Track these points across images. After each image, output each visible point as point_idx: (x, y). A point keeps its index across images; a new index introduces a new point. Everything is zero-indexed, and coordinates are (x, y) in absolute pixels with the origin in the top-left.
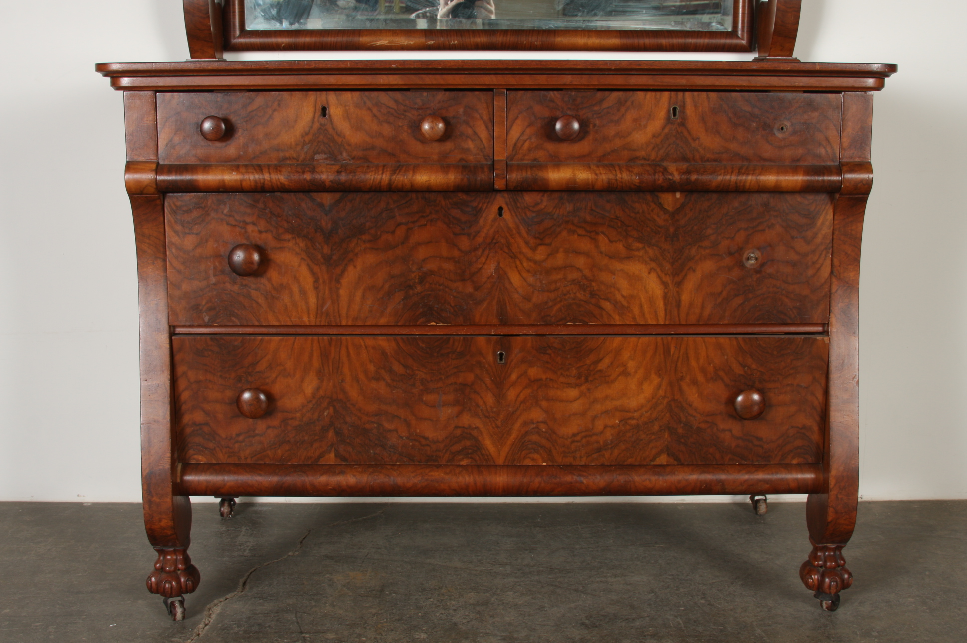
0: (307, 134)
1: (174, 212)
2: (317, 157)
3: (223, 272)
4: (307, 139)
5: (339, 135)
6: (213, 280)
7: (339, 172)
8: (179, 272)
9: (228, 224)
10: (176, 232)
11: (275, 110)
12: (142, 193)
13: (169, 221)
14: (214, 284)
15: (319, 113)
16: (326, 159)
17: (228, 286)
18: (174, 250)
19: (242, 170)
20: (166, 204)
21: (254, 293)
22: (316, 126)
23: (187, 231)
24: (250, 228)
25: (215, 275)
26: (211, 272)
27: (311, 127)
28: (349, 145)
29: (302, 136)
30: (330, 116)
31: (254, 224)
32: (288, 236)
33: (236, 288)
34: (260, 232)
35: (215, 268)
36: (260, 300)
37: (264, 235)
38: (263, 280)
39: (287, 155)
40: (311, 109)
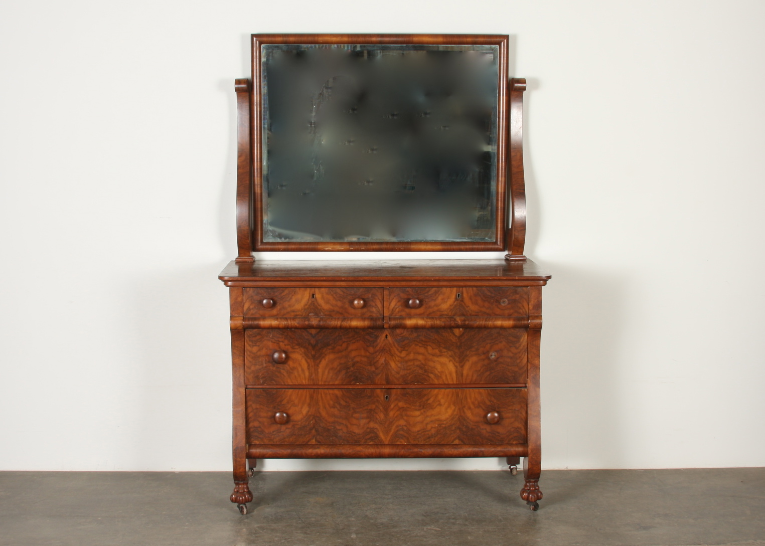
0: (306, 305)
1: (249, 337)
2: (310, 314)
3: (269, 362)
4: (306, 307)
5: (319, 305)
6: (265, 365)
7: (319, 321)
8: (250, 362)
9: (272, 342)
10: (250, 345)
11: (293, 295)
12: (236, 329)
13: (246, 340)
14: (265, 367)
15: (311, 297)
16: (314, 315)
17: (271, 368)
18: (248, 353)
19: (279, 320)
20: (245, 333)
21: (282, 371)
22: (310, 302)
23: (254, 344)
24: (281, 344)
25: (265, 363)
26: (264, 362)
27: (308, 302)
28: (324, 310)
29: (304, 306)
30: (316, 298)
31: (283, 342)
32: (297, 347)
33: (274, 369)
34: (285, 345)
35: (266, 360)
36: (284, 374)
37: (287, 347)
38: (286, 365)
39: (298, 313)
40: (308, 295)
